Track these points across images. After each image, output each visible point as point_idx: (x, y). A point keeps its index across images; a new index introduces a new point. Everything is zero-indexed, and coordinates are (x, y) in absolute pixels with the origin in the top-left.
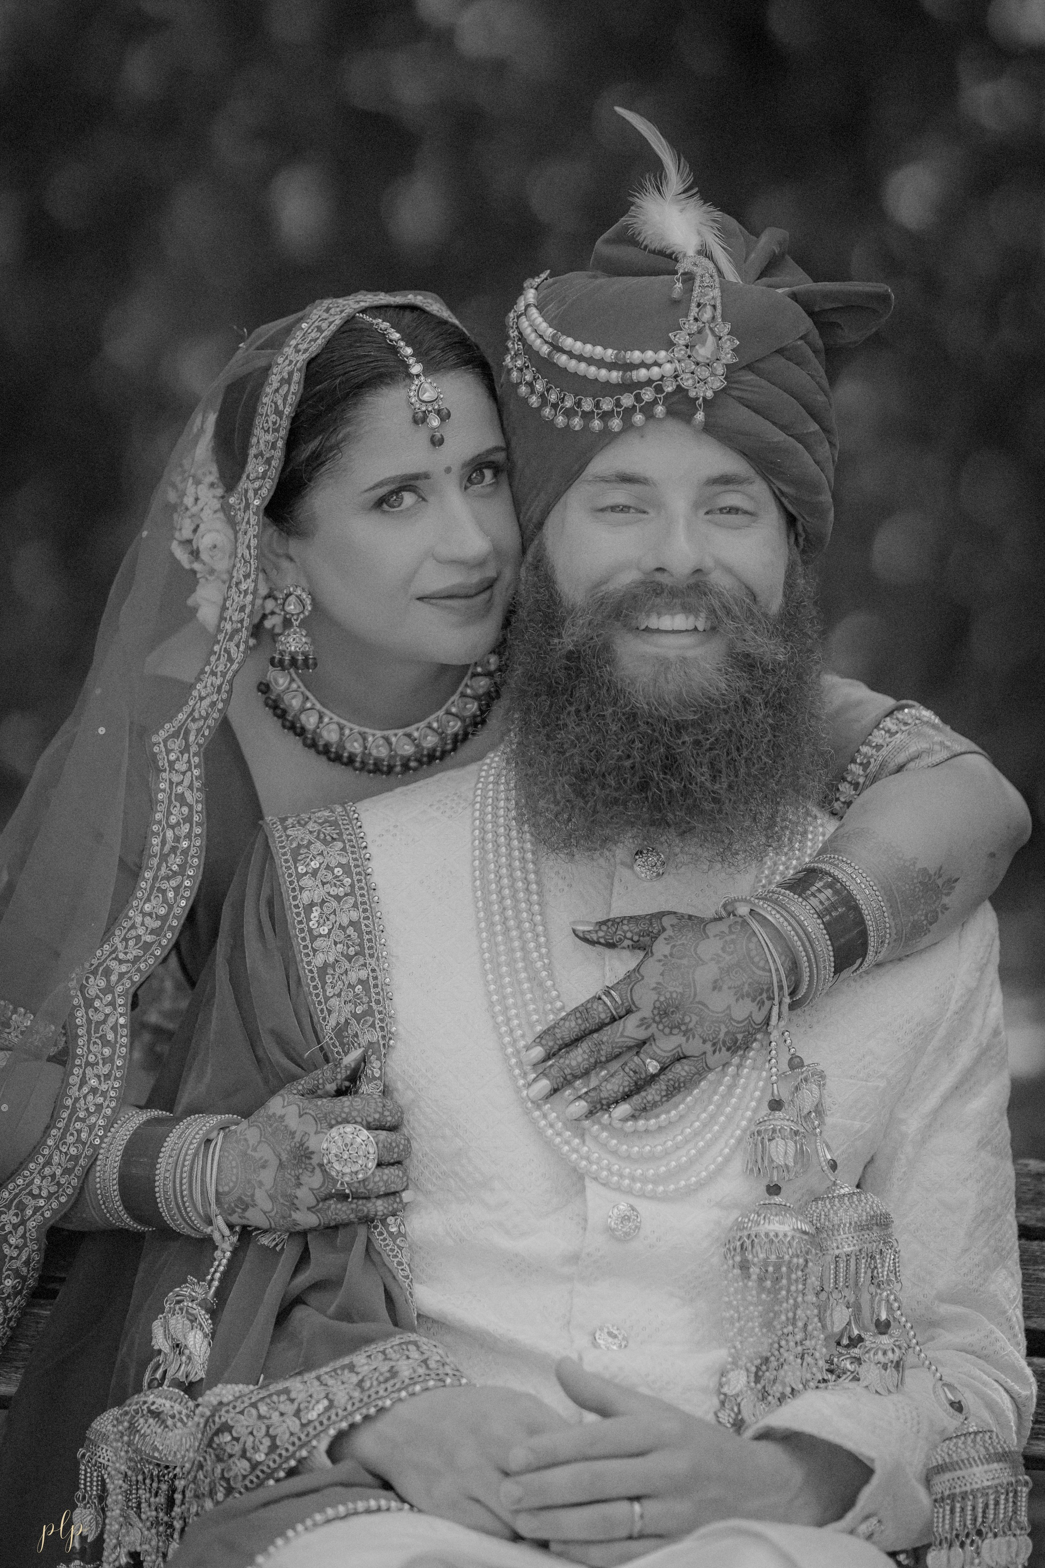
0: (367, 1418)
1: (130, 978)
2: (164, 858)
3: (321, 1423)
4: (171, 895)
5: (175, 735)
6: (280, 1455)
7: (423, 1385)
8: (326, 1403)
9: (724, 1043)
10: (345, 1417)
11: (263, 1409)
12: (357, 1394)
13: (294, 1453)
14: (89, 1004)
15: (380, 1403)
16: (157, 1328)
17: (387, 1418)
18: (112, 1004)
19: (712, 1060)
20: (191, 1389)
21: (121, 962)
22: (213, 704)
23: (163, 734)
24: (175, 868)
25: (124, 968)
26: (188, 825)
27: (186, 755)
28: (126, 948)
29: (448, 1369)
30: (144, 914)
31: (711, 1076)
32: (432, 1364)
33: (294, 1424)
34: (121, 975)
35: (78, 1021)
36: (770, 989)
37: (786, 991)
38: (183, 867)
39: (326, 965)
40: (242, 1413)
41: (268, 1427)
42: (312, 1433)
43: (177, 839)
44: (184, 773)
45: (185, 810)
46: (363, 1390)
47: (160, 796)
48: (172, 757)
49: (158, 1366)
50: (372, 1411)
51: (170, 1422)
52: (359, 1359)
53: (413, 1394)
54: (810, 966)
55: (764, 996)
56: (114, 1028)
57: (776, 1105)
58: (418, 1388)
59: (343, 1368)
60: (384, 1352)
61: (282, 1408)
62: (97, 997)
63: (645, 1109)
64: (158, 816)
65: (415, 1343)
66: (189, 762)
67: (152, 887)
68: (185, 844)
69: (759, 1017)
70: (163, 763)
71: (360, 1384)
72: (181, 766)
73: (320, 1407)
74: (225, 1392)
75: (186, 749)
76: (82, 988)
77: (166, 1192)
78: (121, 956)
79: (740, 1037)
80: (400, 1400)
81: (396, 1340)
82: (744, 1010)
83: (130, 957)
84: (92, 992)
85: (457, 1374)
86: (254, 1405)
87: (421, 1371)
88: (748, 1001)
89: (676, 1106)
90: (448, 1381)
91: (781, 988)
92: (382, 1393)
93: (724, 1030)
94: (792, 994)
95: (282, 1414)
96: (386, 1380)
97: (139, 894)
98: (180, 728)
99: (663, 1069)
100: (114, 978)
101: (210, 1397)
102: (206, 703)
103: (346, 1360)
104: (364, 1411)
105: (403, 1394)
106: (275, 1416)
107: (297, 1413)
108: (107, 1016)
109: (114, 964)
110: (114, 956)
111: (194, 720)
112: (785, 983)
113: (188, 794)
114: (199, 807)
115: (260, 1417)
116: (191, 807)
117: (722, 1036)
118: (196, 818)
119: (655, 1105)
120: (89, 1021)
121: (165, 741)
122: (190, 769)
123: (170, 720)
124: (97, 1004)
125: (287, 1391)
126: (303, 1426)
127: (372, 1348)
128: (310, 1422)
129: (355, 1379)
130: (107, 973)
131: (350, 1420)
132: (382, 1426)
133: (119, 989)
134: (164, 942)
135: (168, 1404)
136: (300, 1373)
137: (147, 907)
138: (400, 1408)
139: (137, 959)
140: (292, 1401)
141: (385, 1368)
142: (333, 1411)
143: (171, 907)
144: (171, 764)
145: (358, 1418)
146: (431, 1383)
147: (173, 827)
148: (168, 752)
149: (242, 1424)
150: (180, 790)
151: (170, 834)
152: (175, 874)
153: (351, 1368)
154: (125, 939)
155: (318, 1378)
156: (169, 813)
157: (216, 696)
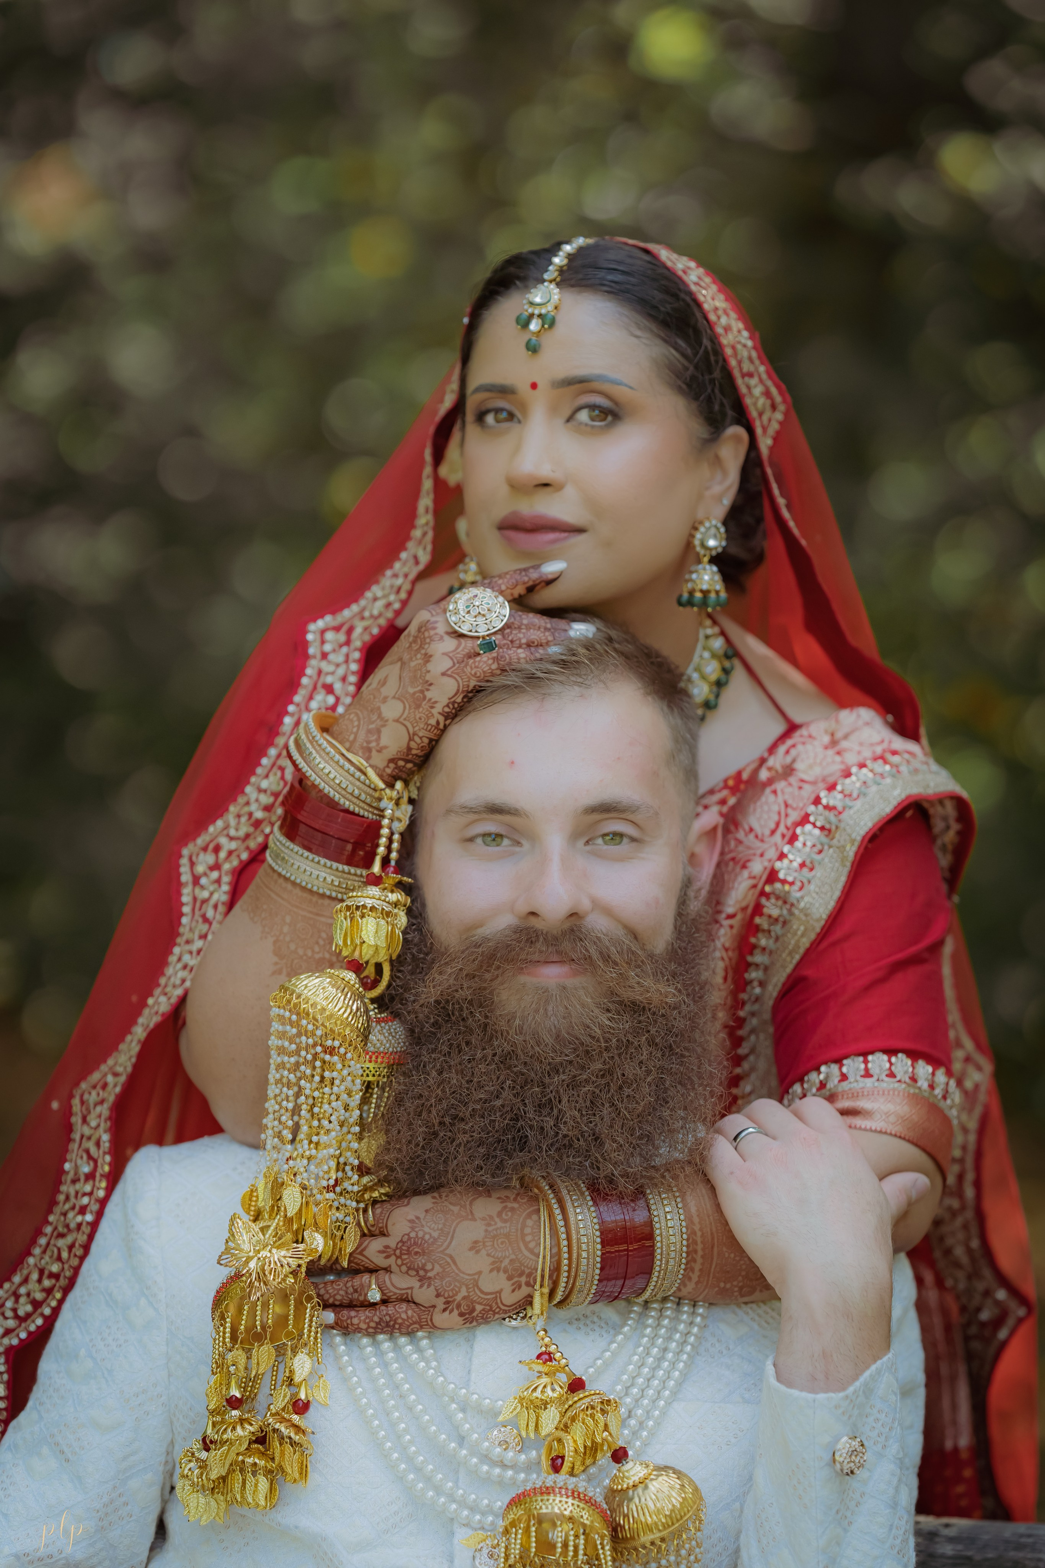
1: (238, 856)
5: (336, 629)
14: (196, 880)
18: (218, 881)
21: (232, 839)
22: (388, 605)
23: (321, 624)
25: (233, 845)
28: (239, 823)
30: (260, 790)
34: (230, 853)
35: (185, 899)
36: (532, 1275)
48: (327, 647)
55: (524, 1279)
56: (215, 907)
62: (205, 874)
64: (297, 698)
67: (274, 765)
70: (314, 651)
76: (192, 864)
78: (232, 833)
83: (241, 833)
84: (200, 869)
97: (259, 770)
98: (343, 623)
100: (222, 855)
108: (212, 894)
109: (223, 840)
110: (225, 832)
111: (362, 619)
120: (195, 899)
121: (323, 632)
124: (203, 881)
130: (217, 849)
133: (227, 867)
137: (264, 784)
139: (247, 836)
144: (325, 654)
148: (324, 642)
154: (239, 816)
156: (311, 698)
157: (392, 598)
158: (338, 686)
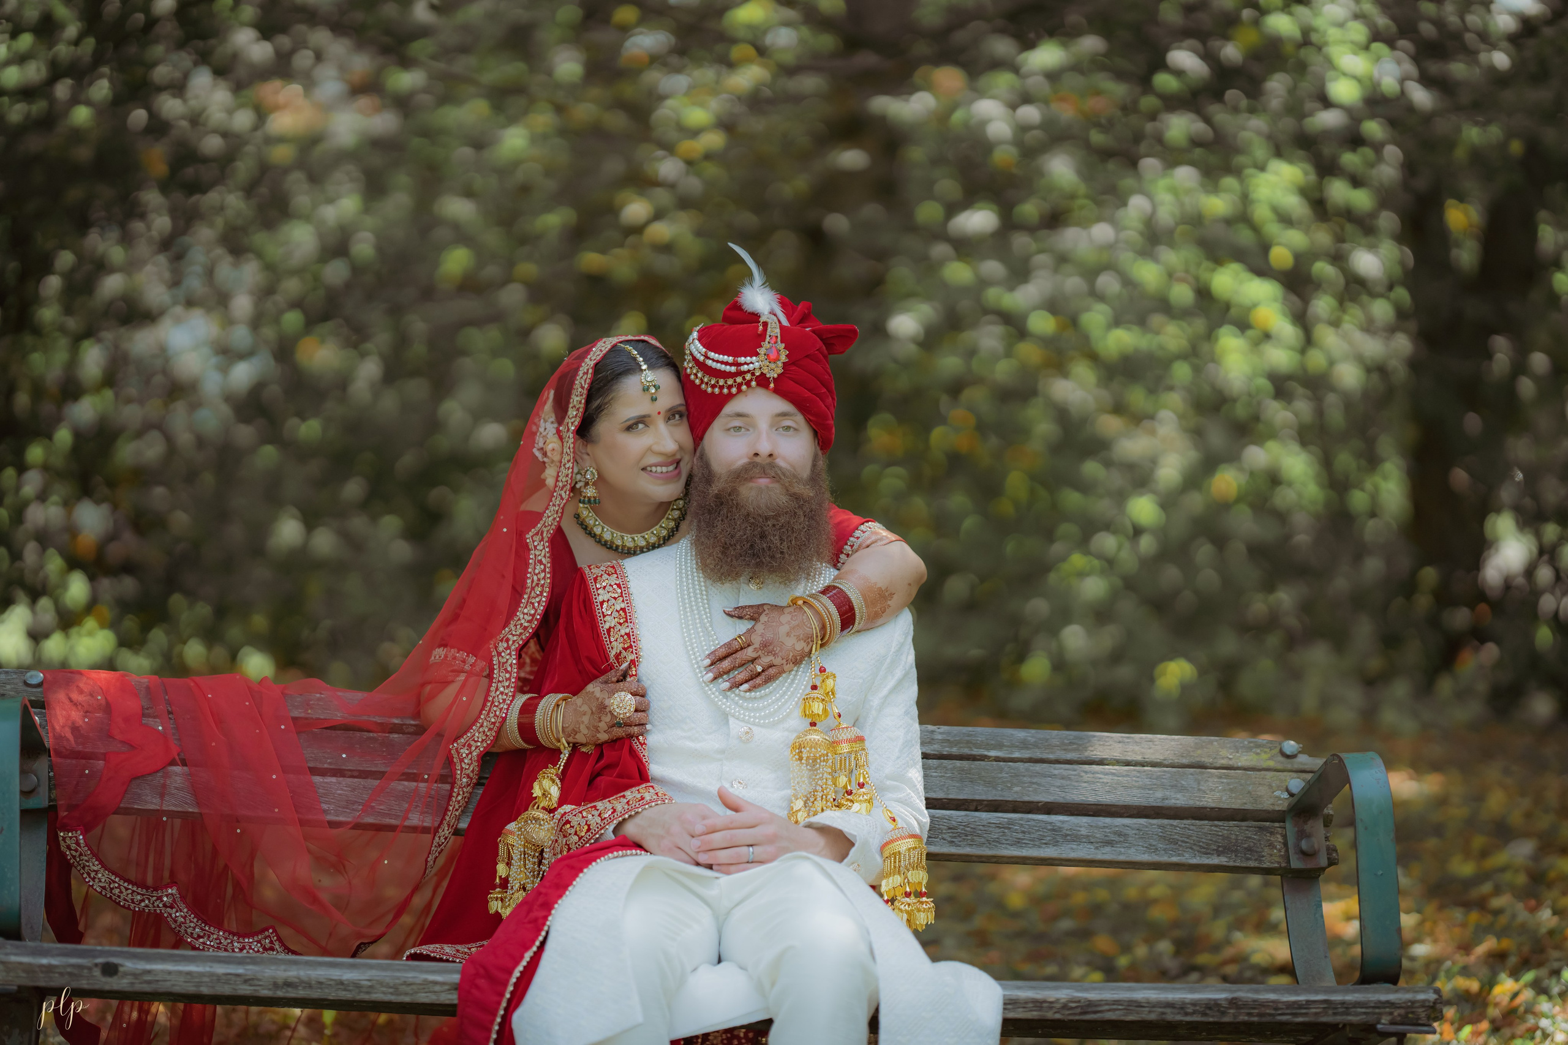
0: (630, 816)
1: (518, 643)
2: (533, 589)
3: (610, 819)
4: (536, 605)
5: (537, 534)
6: (592, 833)
7: (656, 803)
8: (612, 810)
9: (791, 660)
10: (620, 816)
11: (584, 814)
12: (626, 807)
13: (598, 831)
14: (499, 655)
15: (637, 810)
16: (536, 785)
17: (639, 817)
18: (510, 654)
19: (786, 668)
20: (551, 811)
21: (513, 636)
22: (554, 519)
23: (531, 534)
24: (538, 593)
25: (515, 638)
26: (544, 574)
27: (542, 543)
28: (516, 629)
29: (666, 797)
30: (524, 614)
31: (784, 675)
32: (660, 794)
33: (598, 820)
34: (514, 642)
35: (494, 663)
36: (812, 637)
37: (819, 638)
38: (542, 593)
39: (610, 628)
40: (575, 815)
41: (587, 821)
42: (606, 823)
43: (539, 580)
44: (541, 551)
45: (542, 567)
46: (629, 805)
47: (531, 561)
48: (536, 544)
49: (536, 803)
50: (633, 813)
51: (542, 822)
52: (628, 793)
53: (651, 807)
54: (830, 626)
55: (810, 640)
56: (511, 665)
57: (814, 687)
58: (653, 804)
59: (620, 797)
60: (638, 790)
61: (593, 813)
62: (503, 652)
63: (755, 687)
64: (530, 570)
65: (652, 787)
66: (544, 545)
67: (528, 602)
68: (542, 582)
69: (807, 650)
70: (531, 546)
71: (628, 802)
72: (540, 547)
73: (610, 812)
74: (567, 808)
75: (542, 540)
76: (496, 648)
77: (540, 726)
78: (514, 633)
79: (798, 658)
80: (645, 809)
81: (644, 785)
82: (800, 646)
83: (518, 633)
84: (501, 649)
85: (670, 799)
86: (581, 812)
87: (655, 797)
88: (802, 641)
89: (769, 688)
90: (667, 801)
91: (817, 636)
92: (637, 806)
93: (791, 654)
94: (822, 640)
95: (593, 816)
96: (640, 801)
97: (522, 605)
98: (539, 531)
99: (763, 671)
100: (510, 643)
101: (561, 810)
102: (551, 519)
103: (622, 794)
104: (629, 813)
105: (647, 806)
106: (590, 816)
107: (600, 815)
108: (507, 660)
109: (510, 637)
110: (510, 633)
111: (545, 527)
112: (819, 634)
113: (543, 560)
114: (549, 565)
115: (583, 817)
116: (545, 565)
117: (790, 657)
118: (547, 570)
119: (760, 685)
120: (499, 663)
121: (532, 537)
122: (544, 548)
123: (534, 527)
124: (503, 655)
125: (595, 807)
126: (602, 820)
127: (634, 789)
128: (605, 818)
129: (626, 801)
130: (507, 641)
131: (623, 817)
132: (637, 820)
133: (513, 648)
134: (534, 626)
135: (541, 815)
136: (602, 800)
137: (525, 611)
138: (645, 812)
139: (521, 634)
140: (598, 810)
141: (639, 796)
142: (616, 814)
143: (536, 610)
144: (535, 547)
145: (627, 816)
146: (659, 802)
147: (537, 575)
148: (534, 542)
149: (575, 821)
150: (540, 558)
151: (535, 578)
152: (538, 595)
153: (624, 796)
154: (515, 626)
155: (609, 801)
156: (535, 568)
157: (555, 516)
158: (544, 560)
